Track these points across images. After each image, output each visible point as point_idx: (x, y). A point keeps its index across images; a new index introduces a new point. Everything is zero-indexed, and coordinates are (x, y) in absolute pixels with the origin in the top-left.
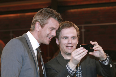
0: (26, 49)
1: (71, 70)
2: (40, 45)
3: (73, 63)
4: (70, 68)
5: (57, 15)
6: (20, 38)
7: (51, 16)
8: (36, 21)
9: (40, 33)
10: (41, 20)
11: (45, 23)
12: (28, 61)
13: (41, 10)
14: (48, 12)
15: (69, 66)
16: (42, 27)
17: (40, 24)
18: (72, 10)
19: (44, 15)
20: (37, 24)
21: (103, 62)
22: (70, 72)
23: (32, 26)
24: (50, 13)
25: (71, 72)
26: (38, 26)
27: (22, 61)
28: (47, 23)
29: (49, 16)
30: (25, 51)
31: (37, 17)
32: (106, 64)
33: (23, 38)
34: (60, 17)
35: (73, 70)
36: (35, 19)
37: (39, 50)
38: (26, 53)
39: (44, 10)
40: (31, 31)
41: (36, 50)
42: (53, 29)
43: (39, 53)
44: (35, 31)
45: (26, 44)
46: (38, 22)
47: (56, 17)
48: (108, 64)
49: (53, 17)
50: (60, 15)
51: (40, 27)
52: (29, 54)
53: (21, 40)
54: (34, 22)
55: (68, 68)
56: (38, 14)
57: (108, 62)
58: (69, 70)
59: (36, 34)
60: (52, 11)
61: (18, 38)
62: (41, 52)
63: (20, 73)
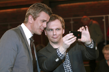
0: (20, 39)
1: (60, 54)
2: (33, 35)
3: (63, 47)
4: (60, 52)
5: (48, 9)
6: (15, 29)
7: (43, 10)
8: (29, 14)
9: (33, 25)
10: (33, 13)
11: (37, 16)
12: (23, 49)
13: (34, 4)
14: (40, 7)
15: (59, 50)
16: (35, 19)
17: (33, 17)
18: (62, 5)
19: (37, 9)
20: (30, 17)
21: (89, 46)
22: (59, 55)
23: (26, 19)
24: (42, 7)
25: (61, 55)
26: (30, 19)
27: (17, 50)
28: (39, 16)
29: (41, 10)
30: (19, 41)
31: (30, 10)
32: (92, 47)
33: (17, 29)
34: (51, 11)
35: (62, 54)
36: (28, 13)
37: (32, 39)
38: (21, 42)
39: (36, 5)
40: (25, 23)
41: (29, 40)
42: (44, 21)
43: (32, 42)
44: (28, 23)
45: (20, 34)
46: (31, 15)
47: (47, 11)
48: (93, 47)
49: (44, 11)
50: (50, 9)
51: (33, 20)
52: (23, 43)
53: (16, 31)
54: (27, 15)
55: (58, 52)
56: (31, 8)
57: (93, 45)
58: (59, 54)
59: (29, 26)
60: (44, 5)
61: (13, 30)
62: (34, 41)
63: (15, 60)
